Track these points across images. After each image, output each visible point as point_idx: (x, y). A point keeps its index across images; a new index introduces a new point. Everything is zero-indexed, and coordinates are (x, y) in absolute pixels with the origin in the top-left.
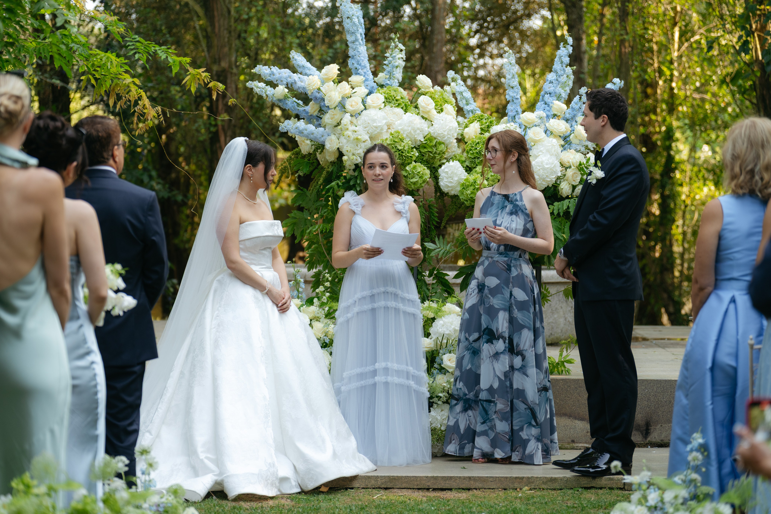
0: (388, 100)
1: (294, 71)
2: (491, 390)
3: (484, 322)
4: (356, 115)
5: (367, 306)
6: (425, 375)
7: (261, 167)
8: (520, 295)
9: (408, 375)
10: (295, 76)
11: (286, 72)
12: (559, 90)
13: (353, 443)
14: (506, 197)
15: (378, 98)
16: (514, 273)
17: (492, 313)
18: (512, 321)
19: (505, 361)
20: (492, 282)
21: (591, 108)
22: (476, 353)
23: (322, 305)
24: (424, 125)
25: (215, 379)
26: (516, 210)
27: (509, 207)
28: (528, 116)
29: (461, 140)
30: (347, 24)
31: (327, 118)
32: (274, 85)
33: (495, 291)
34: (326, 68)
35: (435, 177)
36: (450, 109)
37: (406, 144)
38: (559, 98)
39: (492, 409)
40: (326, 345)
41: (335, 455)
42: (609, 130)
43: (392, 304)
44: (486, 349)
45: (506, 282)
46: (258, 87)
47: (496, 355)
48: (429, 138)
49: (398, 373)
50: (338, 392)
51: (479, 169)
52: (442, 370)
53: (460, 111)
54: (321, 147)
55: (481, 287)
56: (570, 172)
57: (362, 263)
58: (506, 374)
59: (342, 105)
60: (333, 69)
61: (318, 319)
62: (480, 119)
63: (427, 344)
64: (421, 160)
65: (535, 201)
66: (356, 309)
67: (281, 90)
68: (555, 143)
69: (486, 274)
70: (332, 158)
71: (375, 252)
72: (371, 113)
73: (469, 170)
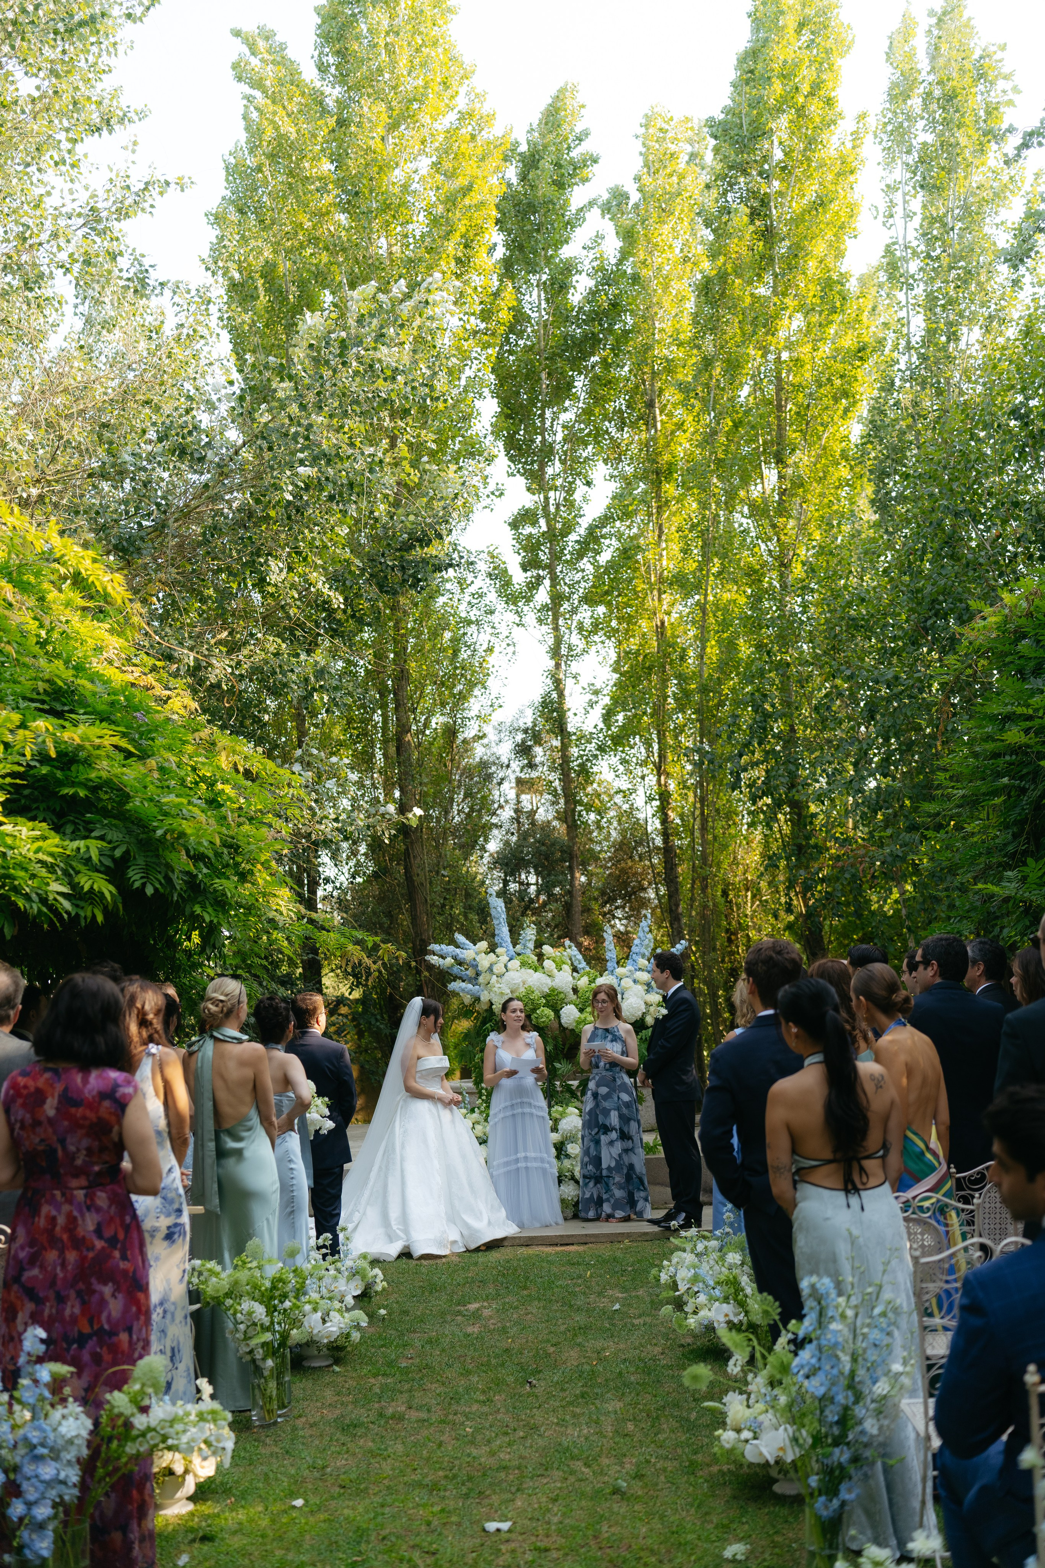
0: (523, 964)
1: (458, 947)
2: (609, 1168)
3: (601, 1119)
4: (500, 976)
5: (509, 1113)
6: (555, 1161)
7: (432, 1018)
8: (625, 1097)
9: (542, 1160)
10: (458, 951)
11: (451, 948)
12: (643, 950)
13: (503, 1213)
14: (607, 1030)
15: (516, 963)
16: (619, 1082)
17: (606, 1113)
18: (621, 1117)
19: (618, 1147)
20: (603, 1090)
21: (658, 966)
22: (597, 1142)
23: (481, 1113)
24: (548, 981)
25: (402, 1171)
26: (616, 1038)
27: (610, 1037)
28: (620, 971)
29: (575, 990)
30: (493, 912)
31: (481, 979)
32: (443, 958)
33: (607, 1097)
34: (479, 944)
35: (558, 1016)
36: (567, 968)
37: (536, 995)
38: (643, 956)
39: (611, 1181)
40: (483, 1141)
41: (489, 1223)
42: (671, 980)
43: (527, 1110)
44: (604, 1139)
45: (613, 1090)
46: (434, 959)
47: (611, 1143)
48: (553, 990)
49: (535, 1159)
50: (492, 1176)
51: (589, 1009)
52: (568, 1156)
53: (575, 970)
54: (478, 999)
55: (595, 1095)
56: (652, 1009)
57: (506, 1082)
58: (620, 1155)
59: (490, 969)
60: (483, 945)
61: (478, 1123)
62: (588, 974)
63: (555, 1137)
64: (547, 1005)
65: (628, 1032)
66: (501, 1115)
67: (449, 961)
68: (640, 989)
69: (598, 1085)
70: (485, 1007)
71: (512, 1073)
72: (511, 975)
73: (581, 1010)
